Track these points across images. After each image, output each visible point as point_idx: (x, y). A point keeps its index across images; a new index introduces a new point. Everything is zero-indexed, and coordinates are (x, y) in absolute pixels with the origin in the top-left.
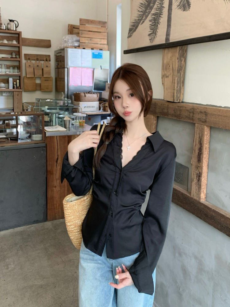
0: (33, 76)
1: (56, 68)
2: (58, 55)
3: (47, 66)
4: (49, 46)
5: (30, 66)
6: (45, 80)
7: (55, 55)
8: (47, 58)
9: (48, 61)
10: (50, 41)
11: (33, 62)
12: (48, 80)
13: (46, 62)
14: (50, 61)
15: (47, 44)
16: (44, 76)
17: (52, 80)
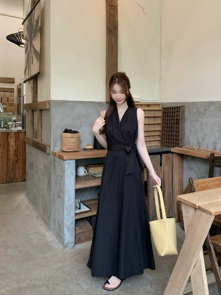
1: (17, 97)
2: (18, 88)
3: (11, 96)
4: (13, 82)
6: (10, 105)
7: (17, 88)
9: (12, 92)
10: (14, 79)
12: (12, 106)
14: (13, 92)
15: (11, 81)
16: (9, 103)
17: (15, 105)
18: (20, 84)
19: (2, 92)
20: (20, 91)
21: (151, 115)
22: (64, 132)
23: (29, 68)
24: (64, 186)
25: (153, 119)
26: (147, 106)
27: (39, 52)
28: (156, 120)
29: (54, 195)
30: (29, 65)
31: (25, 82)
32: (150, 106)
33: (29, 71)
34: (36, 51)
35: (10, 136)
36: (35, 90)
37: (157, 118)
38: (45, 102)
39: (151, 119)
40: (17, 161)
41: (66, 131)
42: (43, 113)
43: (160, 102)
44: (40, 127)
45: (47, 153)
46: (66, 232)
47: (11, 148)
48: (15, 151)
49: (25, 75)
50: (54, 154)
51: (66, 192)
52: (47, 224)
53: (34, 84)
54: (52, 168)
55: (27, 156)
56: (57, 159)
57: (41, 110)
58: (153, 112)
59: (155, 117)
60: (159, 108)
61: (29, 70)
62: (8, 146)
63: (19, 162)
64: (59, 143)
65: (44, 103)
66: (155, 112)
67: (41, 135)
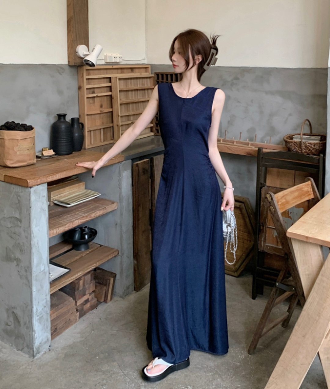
21: (139, 86)
25: (141, 92)
26: (130, 70)
28: (147, 94)
32: (135, 70)
37: (146, 91)
39: (139, 92)
43: (146, 63)
58: (141, 80)
59: (144, 90)
60: (148, 73)
66: (143, 80)
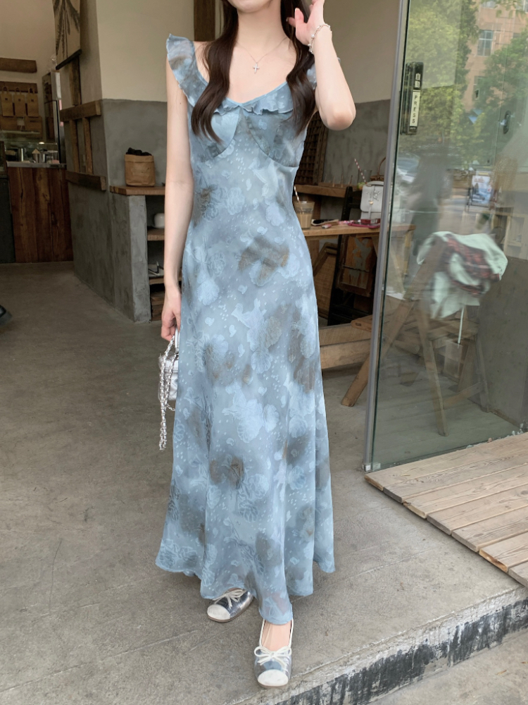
0: (12, 115)
1: (45, 103)
2: (46, 82)
3: (32, 101)
4: (34, 70)
5: (6, 99)
6: (31, 121)
7: (43, 83)
8: (32, 89)
9: (34, 92)
10: (34, 62)
11: (13, 93)
12: (35, 121)
13: (31, 94)
14: (36, 92)
15: (30, 67)
16: (30, 115)
17: (41, 122)
18: (49, 74)
19: (13, 91)
20: (49, 89)
22: (127, 153)
23: (63, 41)
24: (129, 235)
27: (79, 12)
29: (117, 253)
30: (63, 36)
31: (58, 68)
33: (63, 48)
34: (73, 10)
35: (37, 177)
36: (77, 81)
38: (94, 102)
40: (54, 223)
41: (131, 152)
42: (93, 123)
44: (88, 149)
45: (103, 189)
46: (136, 299)
47: (42, 199)
48: (49, 204)
49: (57, 54)
50: (113, 190)
51: (132, 244)
52: (110, 301)
53: (74, 71)
54: (112, 213)
55: (72, 206)
56: (117, 196)
57: (89, 119)
61: (63, 44)
62: (37, 194)
63: (58, 225)
64: (121, 173)
65: (92, 105)
67: (92, 162)
